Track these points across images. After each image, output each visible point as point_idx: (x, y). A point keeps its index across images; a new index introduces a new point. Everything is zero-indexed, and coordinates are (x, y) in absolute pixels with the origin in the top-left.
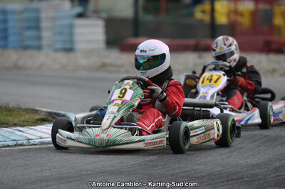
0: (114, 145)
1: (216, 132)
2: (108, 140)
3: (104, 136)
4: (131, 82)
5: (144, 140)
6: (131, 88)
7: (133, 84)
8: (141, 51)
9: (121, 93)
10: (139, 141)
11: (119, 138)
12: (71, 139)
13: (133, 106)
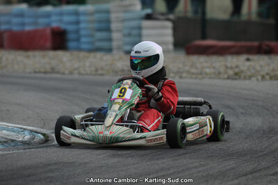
0: (117, 141)
1: (209, 129)
2: (111, 137)
3: (107, 133)
4: (129, 82)
5: (145, 137)
6: (130, 88)
7: (131, 84)
8: (136, 52)
9: (121, 92)
10: (141, 138)
11: (121, 136)
12: (75, 136)
13: (133, 105)
